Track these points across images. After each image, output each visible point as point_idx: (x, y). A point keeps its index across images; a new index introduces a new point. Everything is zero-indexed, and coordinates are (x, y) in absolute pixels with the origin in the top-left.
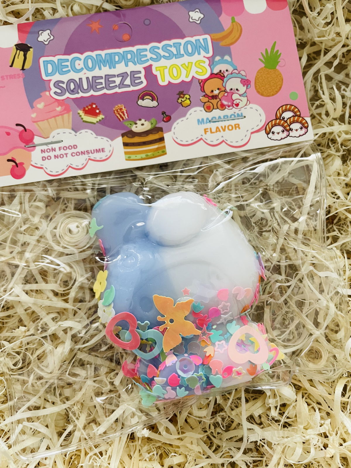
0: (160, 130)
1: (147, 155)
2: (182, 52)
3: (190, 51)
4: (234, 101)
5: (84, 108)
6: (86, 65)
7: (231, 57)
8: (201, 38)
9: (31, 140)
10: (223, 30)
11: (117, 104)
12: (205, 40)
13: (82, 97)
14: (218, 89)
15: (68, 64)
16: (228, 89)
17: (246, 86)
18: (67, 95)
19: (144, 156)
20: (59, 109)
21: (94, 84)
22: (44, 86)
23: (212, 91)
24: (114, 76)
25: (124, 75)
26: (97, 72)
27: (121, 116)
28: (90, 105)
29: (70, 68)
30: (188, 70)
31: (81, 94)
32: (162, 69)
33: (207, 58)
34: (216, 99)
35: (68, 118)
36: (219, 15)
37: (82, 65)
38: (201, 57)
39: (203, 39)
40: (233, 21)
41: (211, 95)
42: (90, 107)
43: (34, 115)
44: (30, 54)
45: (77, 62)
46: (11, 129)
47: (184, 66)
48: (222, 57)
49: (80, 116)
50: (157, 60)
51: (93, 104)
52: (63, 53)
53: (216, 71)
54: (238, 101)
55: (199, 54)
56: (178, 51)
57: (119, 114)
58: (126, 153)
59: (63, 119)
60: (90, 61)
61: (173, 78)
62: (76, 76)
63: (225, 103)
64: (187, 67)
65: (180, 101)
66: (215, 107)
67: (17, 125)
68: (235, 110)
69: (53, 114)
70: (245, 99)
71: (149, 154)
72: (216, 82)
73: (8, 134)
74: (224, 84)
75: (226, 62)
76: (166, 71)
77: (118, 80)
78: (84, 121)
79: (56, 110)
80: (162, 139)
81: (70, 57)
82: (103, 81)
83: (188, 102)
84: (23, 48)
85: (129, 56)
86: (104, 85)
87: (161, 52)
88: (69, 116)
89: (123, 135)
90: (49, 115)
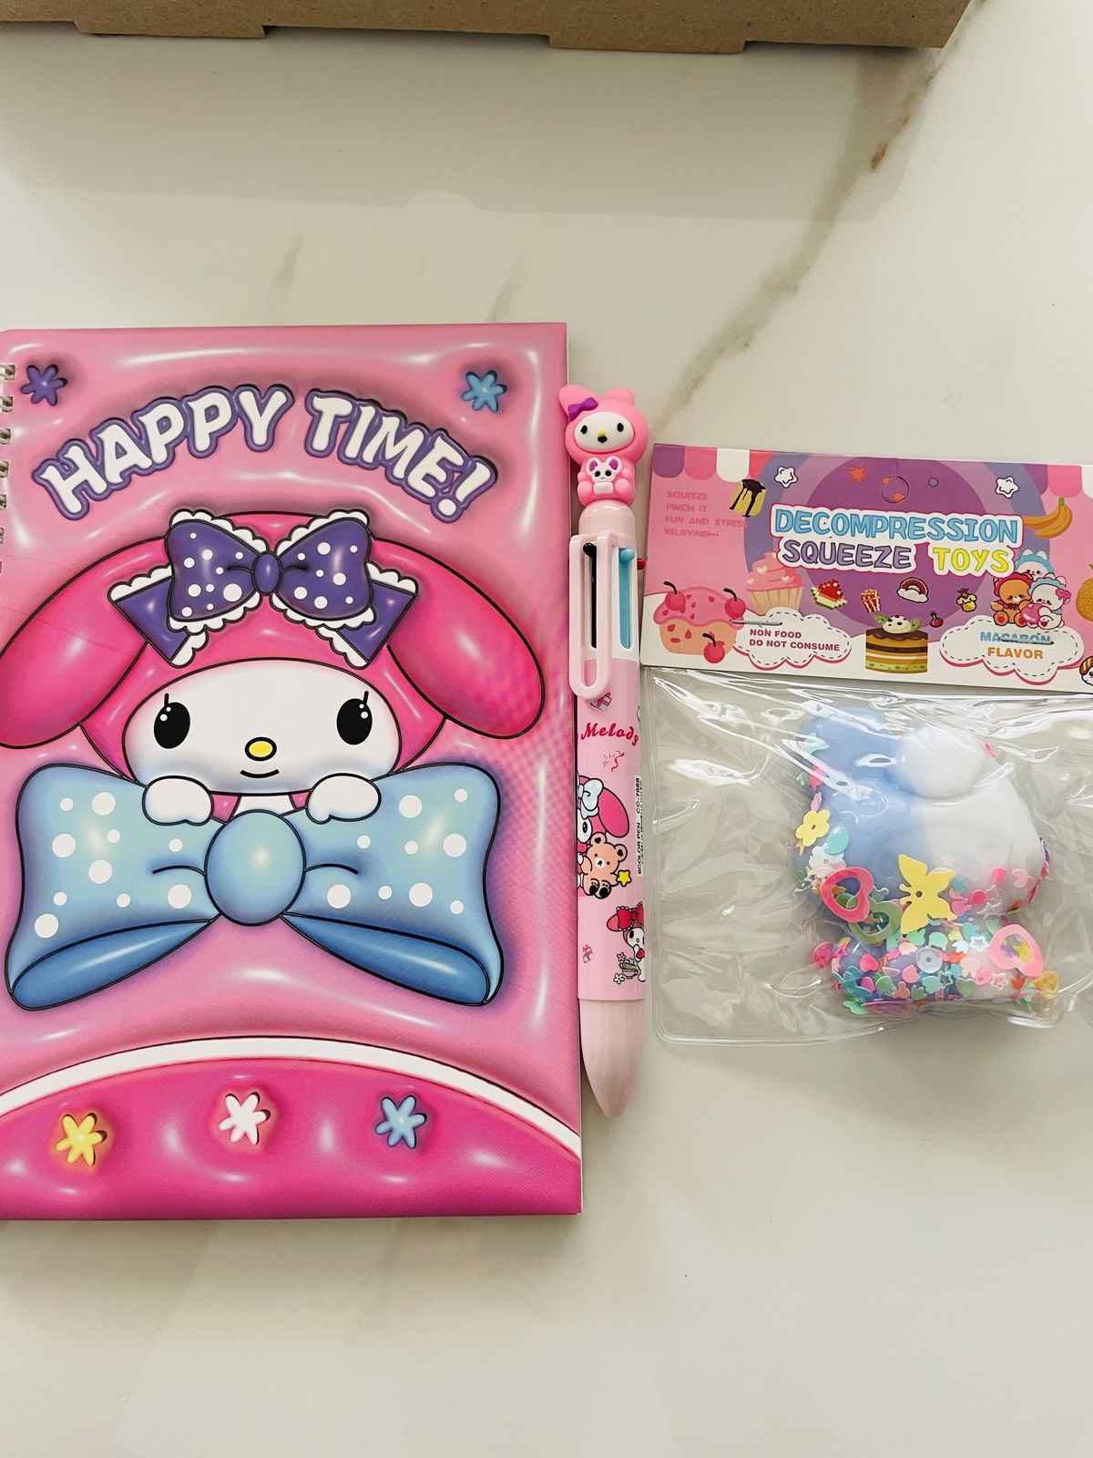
0: (925, 636)
1: (897, 668)
2: (977, 533)
3: (989, 534)
4: (1040, 617)
5: (821, 585)
6: (835, 527)
7: (1048, 554)
8: (1008, 519)
9: (740, 615)
10: (1044, 513)
11: (867, 589)
12: (1014, 524)
13: (820, 569)
14: (1020, 596)
15: (810, 519)
16: (1035, 600)
17: (1062, 600)
18: (801, 562)
19: (893, 667)
20: (786, 579)
21: (841, 555)
22: (771, 543)
23: (1011, 597)
24: (871, 548)
25: (884, 550)
26: (847, 539)
27: (870, 605)
28: (829, 582)
29: (811, 526)
30: (981, 562)
31: (821, 565)
32: (942, 552)
33: (1012, 549)
34: (1015, 609)
35: (796, 593)
36: (1042, 491)
37: (829, 525)
38: (1003, 546)
39: (1011, 522)
40: (1061, 502)
41: (1008, 602)
42: (829, 585)
43: (750, 582)
44: (761, 496)
45: (823, 519)
46: (718, 594)
47: (975, 553)
48: (1035, 552)
49: (814, 595)
50: (937, 538)
51: (834, 581)
52: (805, 504)
53: (1021, 570)
54: (1046, 619)
55: (1001, 541)
56: (971, 530)
57: (868, 602)
58: (868, 658)
59: (789, 594)
60: (840, 521)
61: (956, 565)
62: (818, 539)
63: (1027, 618)
64: (980, 557)
65: (960, 601)
66: (1011, 620)
67: (726, 590)
69: (777, 584)
70: (1057, 618)
71: (901, 666)
72: (1021, 584)
73: (712, 599)
74: (1030, 591)
75: (1040, 560)
76: (948, 556)
77: (875, 555)
78: (817, 603)
79: (780, 580)
80: (924, 650)
81: (814, 511)
82: (854, 552)
83: (972, 605)
84: (752, 486)
85: (898, 525)
86: (854, 558)
87: (944, 526)
88: (798, 592)
89: (868, 633)
90: (770, 585)
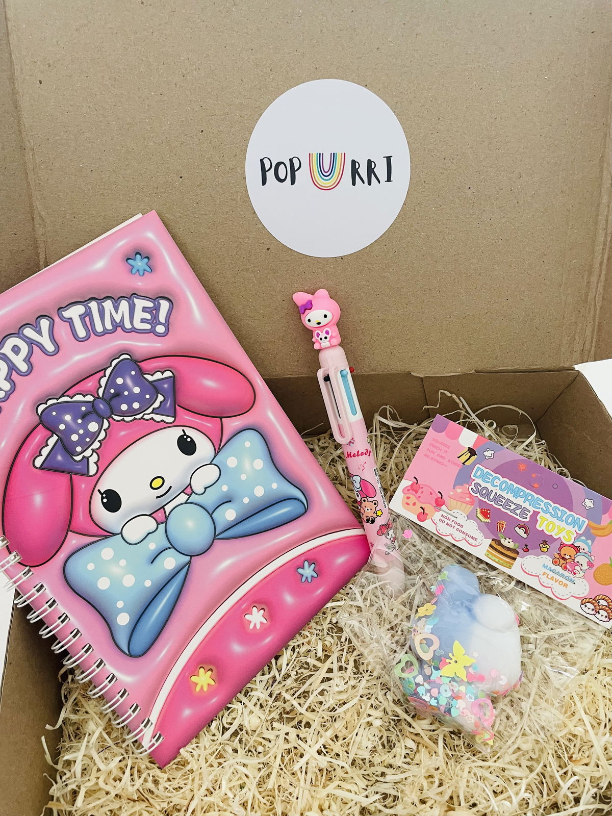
0: (518, 553)
1: (499, 561)
2: (564, 519)
3: (569, 521)
4: (574, 570)
5: (482, 509)
6: (501, 486)
7: (592, 543)
8: (582, 519)
10: (600, 523)
11: (502, 520)
12: (583, 522)
13: (485, 502)
14: (570, 556)
15: (491, 478)
16: (576, 561)
17: (588, 567)
18: (478, 495)
19: (497, 560)
20: (468, 499)
21: (498, 499)
22: (469, 480)
23: (565, 554)
24: (513, 503)
25: (518, 506)
26: (504, 494)
27: (500, 528)
29: (490, 481)
30: (559, 532)
31: (486, 500)
32: (544, 519)
33: (577, 533)
34: (564, 560)
35: (469, 508)
36: (604, 513)
37: (498, 484)
38: (573, 530)
39: (583, 521)
41: (563, 556)
42: (486, 511)
44: (473, 458)
45: (497, 480)
47: (559, 527)
48: (587, 539)
49: (477, 512)
50: (545, 512)
51: (489, 510)
52: (492, 470)
53: (576, 544)
54: (577, 572)
55: (574, 527)
56: (562, 516)
58: (488, 551)
59: (466, 506)
60: (504, 484)
61: (547, 528)
62: (490, 488)
63: (568, 567)
64: (560, 530)
65: (541, 545)
66: (560, 565)
68: (571, 576)
69: (462, 500)
70: (582, 574)
71: (501, 561)
72: (572, 551)
74: (576, 556)
75: (587, 544)
76: (546, 522)
77: (513, 507)
78: (477, 516)
79: (465, 498)
80: (514, 559)
81: (495, 475)
82: (504, 501)
83: (546, 550)
84: (472, 452)
85: (530, 498)
86: (503, 504)
87: (551, 509)
89: (493, 540)
90: (460, 499)
